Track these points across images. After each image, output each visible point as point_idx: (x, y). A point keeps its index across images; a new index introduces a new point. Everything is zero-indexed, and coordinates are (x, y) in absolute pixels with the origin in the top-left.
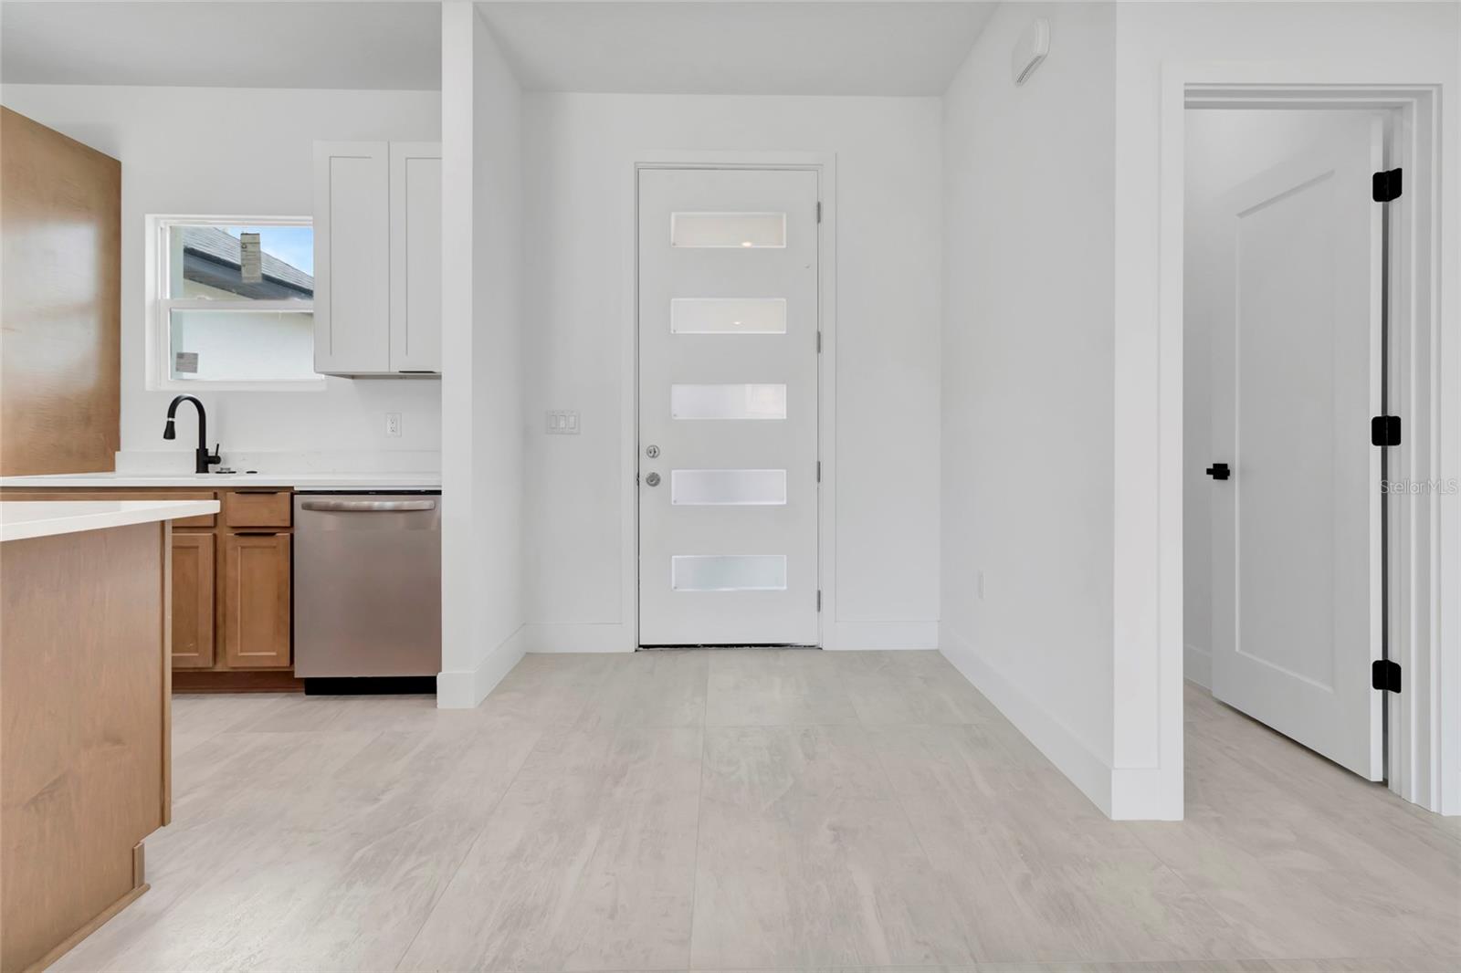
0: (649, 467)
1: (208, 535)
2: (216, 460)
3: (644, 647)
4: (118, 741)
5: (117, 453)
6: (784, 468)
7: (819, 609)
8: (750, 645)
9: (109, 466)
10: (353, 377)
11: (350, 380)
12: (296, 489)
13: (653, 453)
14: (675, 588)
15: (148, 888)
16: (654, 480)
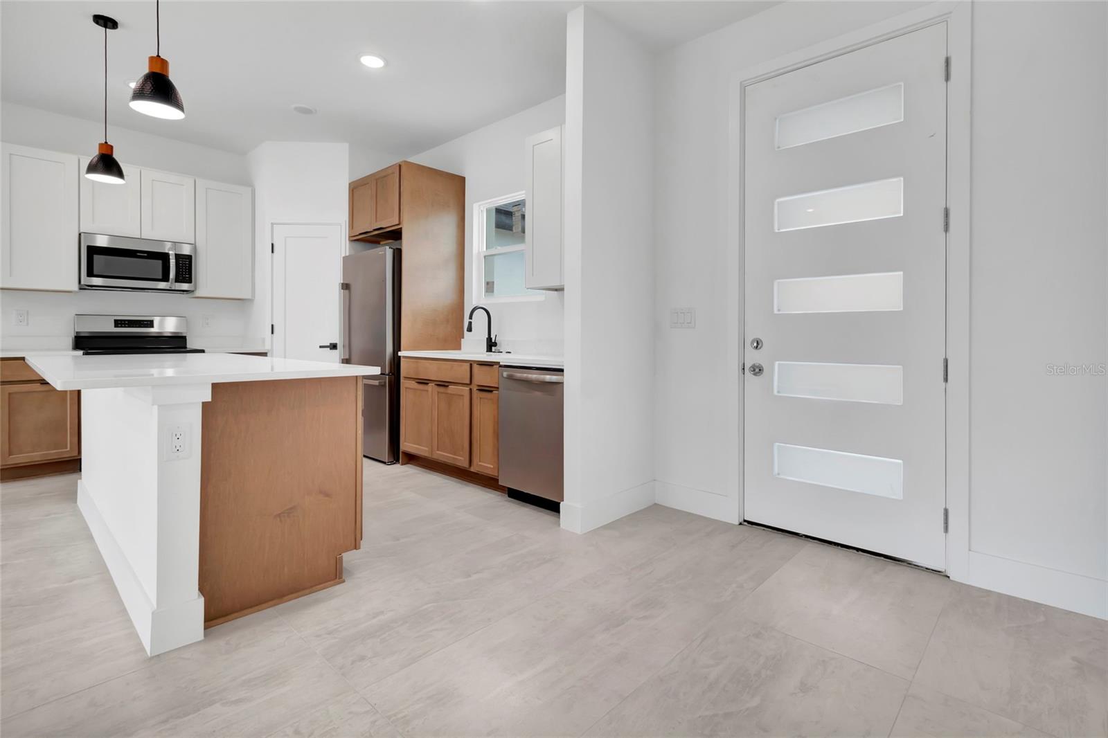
0: (753, 357)
1: (467, 389)
2: (495, 344)
3: (749, 522)
4: (327, 495)
5: (462, 340)
6: (898, 364)
7: (946, 529)
8: (858, 550)
9: (458, 347)
10: (556, 290)
11: (556, 292)
12: (501, 364)
13: (758, 344)
14: (779, 474)
15: (344, 581)
16: (757, 370)
